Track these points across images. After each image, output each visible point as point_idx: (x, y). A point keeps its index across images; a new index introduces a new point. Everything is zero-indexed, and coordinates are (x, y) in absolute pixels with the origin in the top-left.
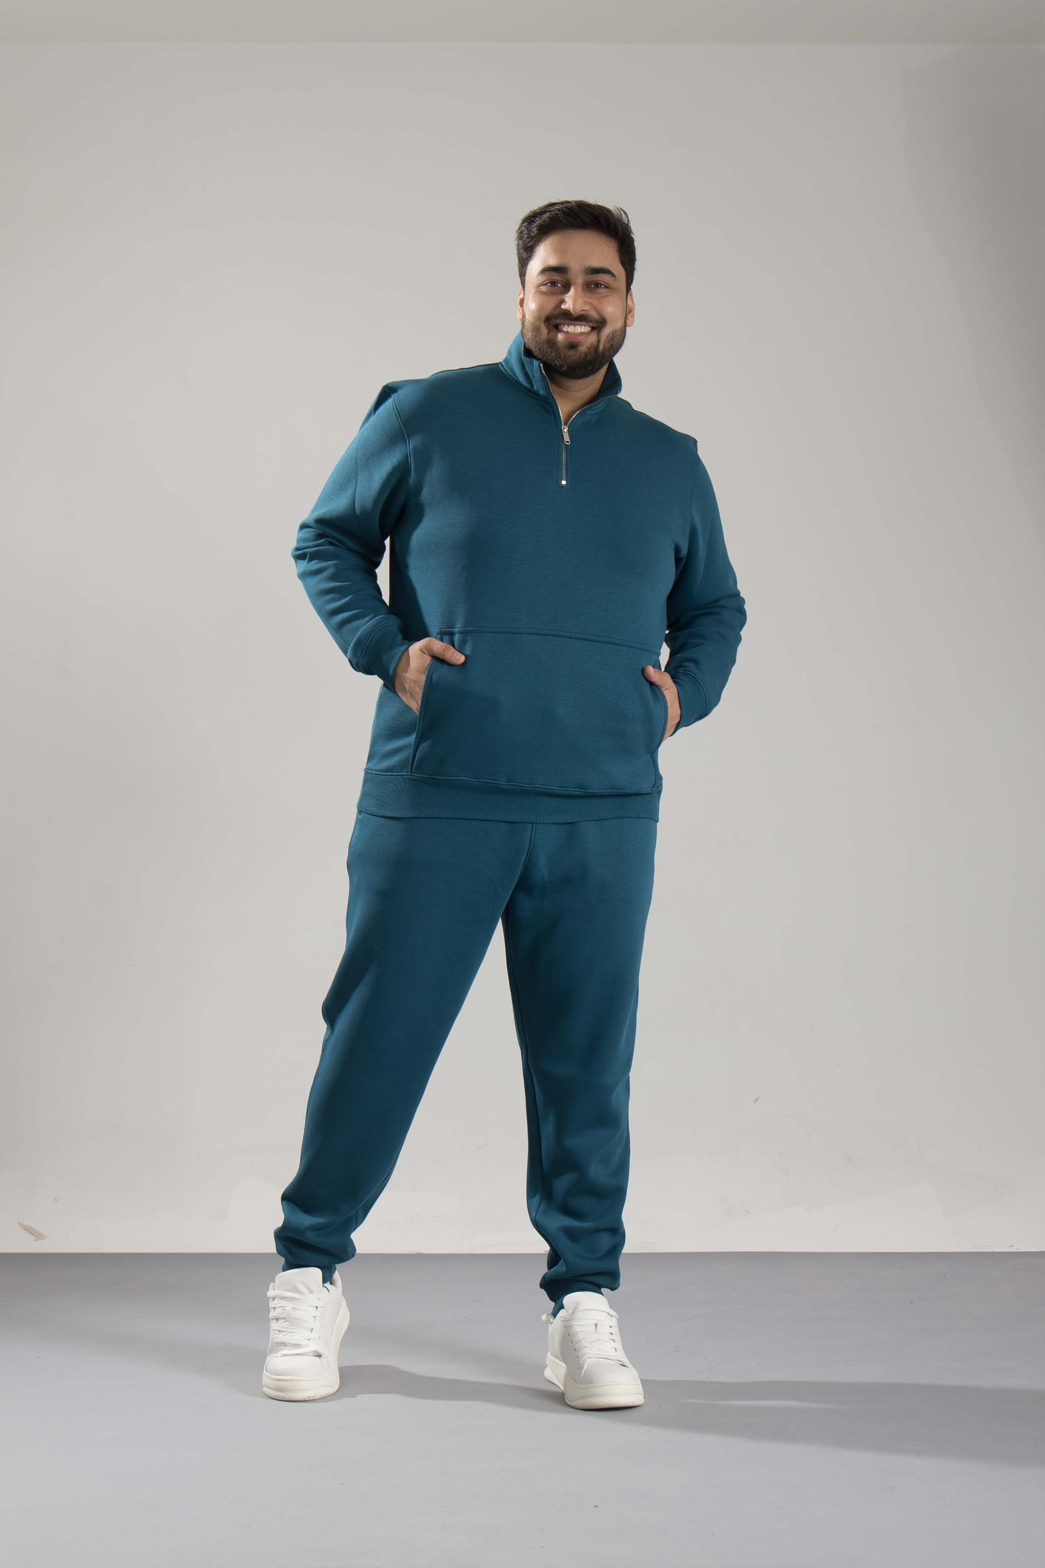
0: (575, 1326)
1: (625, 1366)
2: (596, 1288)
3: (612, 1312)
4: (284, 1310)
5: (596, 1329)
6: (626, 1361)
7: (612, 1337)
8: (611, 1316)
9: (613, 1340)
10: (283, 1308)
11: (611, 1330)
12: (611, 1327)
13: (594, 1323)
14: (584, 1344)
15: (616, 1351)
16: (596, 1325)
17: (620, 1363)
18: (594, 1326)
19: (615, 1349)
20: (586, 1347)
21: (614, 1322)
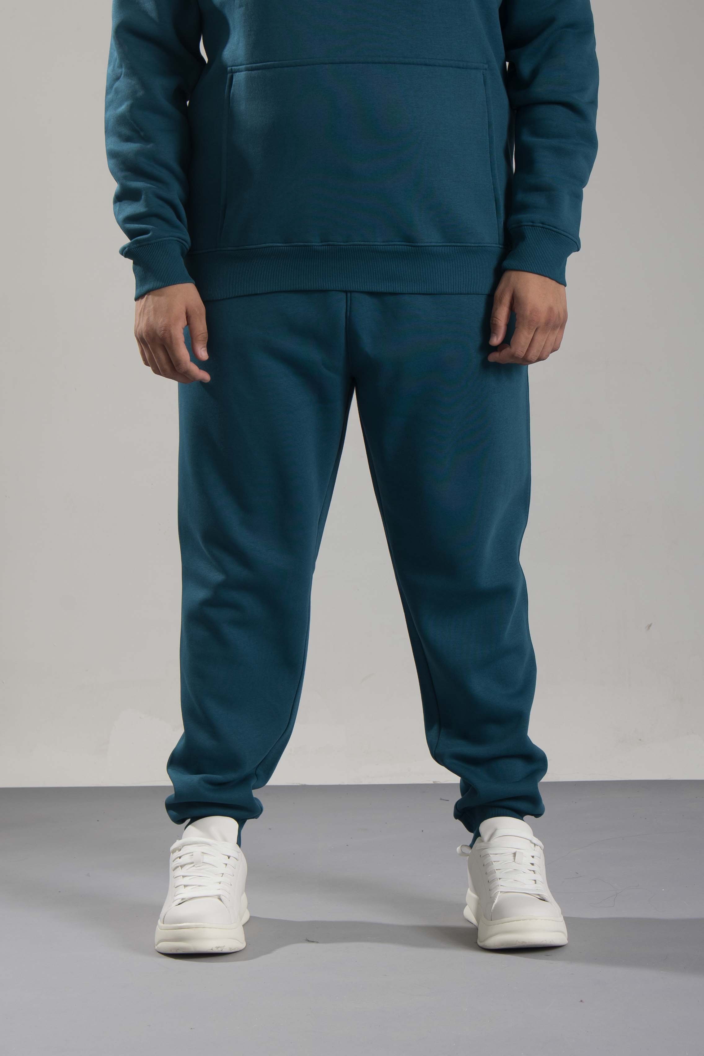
0: (491, 855)
1: (544, 900)
2: (520, 814)
3: (536, 840)
4: (192, 855)
5: (515, 859)
6: (547, 894)
7: (532, 868)
8: (535, 845)
9: (534, 871)
10: (191, 854)
11: (533, 861)
12: (533, 857)
13: (513, 852)
14: (498, 874)
15: (535, 883)
16: (515, 854)
17: (539, 897)
18: (512, 855)
19: (535, 880)
20: (500, 879)
21: (538, 852)
